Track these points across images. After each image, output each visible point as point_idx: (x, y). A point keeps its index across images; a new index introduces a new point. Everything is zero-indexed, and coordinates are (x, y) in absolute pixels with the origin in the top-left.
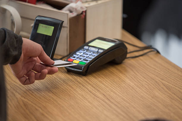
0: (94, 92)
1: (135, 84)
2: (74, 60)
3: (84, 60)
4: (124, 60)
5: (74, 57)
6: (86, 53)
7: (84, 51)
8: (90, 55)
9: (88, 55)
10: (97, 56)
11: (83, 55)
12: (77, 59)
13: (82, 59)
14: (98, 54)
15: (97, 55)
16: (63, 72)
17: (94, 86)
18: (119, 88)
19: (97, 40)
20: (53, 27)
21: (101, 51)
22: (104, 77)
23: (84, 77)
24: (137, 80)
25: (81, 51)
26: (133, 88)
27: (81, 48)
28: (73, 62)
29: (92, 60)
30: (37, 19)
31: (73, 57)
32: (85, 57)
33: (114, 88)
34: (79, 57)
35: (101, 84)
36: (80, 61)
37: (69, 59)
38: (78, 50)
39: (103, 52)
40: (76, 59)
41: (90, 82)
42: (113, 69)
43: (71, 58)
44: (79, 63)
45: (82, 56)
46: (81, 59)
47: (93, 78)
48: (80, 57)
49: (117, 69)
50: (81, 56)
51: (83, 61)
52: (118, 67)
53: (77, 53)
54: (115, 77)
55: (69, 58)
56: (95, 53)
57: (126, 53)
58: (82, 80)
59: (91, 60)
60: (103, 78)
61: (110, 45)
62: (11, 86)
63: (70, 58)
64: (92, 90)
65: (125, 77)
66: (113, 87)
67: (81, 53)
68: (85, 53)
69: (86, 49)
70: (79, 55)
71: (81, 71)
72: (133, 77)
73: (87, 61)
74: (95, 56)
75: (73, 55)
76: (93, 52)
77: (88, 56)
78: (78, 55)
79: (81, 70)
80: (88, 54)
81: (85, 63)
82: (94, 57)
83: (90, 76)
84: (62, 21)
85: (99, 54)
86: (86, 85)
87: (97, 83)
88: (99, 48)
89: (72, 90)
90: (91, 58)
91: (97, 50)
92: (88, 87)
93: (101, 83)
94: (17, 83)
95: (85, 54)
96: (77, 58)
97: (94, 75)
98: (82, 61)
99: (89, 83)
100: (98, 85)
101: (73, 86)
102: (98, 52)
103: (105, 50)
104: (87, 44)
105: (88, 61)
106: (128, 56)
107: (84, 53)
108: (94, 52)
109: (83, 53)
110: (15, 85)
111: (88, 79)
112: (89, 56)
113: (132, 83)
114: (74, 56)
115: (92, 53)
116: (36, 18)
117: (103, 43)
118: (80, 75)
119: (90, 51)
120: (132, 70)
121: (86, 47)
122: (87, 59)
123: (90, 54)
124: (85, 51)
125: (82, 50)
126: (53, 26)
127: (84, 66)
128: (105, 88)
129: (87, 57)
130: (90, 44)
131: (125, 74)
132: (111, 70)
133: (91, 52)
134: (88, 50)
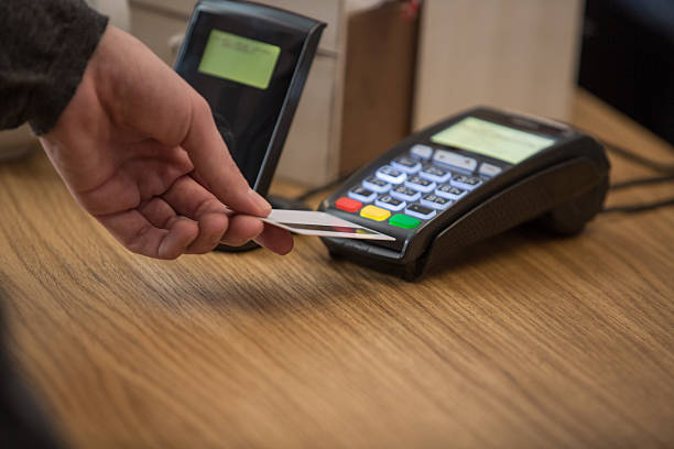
0: (461, 359)
1: (653, 334)
2: (364, 205)
3: (412, 208)
4: (590, 217)
5: (367, 193)
6: (422, 174)
7: (412, 166)
8: (440, 186)
9: (432, 187)
10: (471, 194)
11: (408, 185)
12: (377, 203)
13: (403, 205)
14: (477, 182)
15: (471, 188)
16: (308, 260)
17: (457, 331)
18: (578, 347)
19: (472, 123)
20: (276, 50)
21: (491, 171)
22: (501, 291)
23: (411, 285)
24: (661, 314)
25: (395, 166)
26: (645, 350)
27: (399, 152)
28: (362, 215)
29: (449, 210)
30: (202, 7)
31: (359, 190)
32: (415, 192)
33: (552, 344)
34: (387, 193)
35: (491, 324)
36: (393, 213)
37: (341, 202)
38: (385, 160)
39: (498, 177)
40: (373, 203)
41: (439, 313)
42: (541, 259)
43: (351, 195)
44: (387, 220)
45: (402, 189)
46: (400, 202)
47: (452, 294)
48: (393, 194)
49: (562, 260)
50: (396, 187)
51: (408, 212)
52: (567, 249)
53: (380, 175)
54: (553, 295)
55: (343, 193)
56: (464, 179)
57: (604, 187)
58: (400, 299)
59: (444, 207)
60: (496, 294)
61: (531, 146)
62: (72, 311)
63: (347, 196)
64: (452, 347)
65: (599, 295)
66: (549, 341)
67: (400, 173)
68: (417, 174)
69: (421, 160)
70: (386, 183)
71: (397, 256)
72: (639, 300)
73: (426, 211)
74: (462, 191)
75: (359, 181)
76: (453, 173)
77: (433, 192)
78: (383, 183)
79: (399, 252)
80: (430, 183)
81: (418, 222)
82: (457, 198)
83: (437, 282)
84: (317, 22)
85: (481, 183)
86: (423, 323)
87: (469, 316)
88: (482, 159)
89: (356, 342)
90: (447, 200)
91: (472, 165)
92: (428, 334)
93: (493, 319)
94: (98, 298)
95: (417, 180)
96: (381, 196)
97: (455, 278)
98: (402, 211)
99: (433, 316)
100: (477, 326)
101: (358, 327)
102: (476, 173)
103: (509, 168)
104: (425, 138)
105: (433, 214)
106: (611, 200)
107: (411, 178)
108: (457, 175)
109: (408, 175)
110: (88, 307)
111: (429, 297)
112: (438, 193)
113: (637, 329)
114: (367, 185)
115: (449, 175)
116: (198, 4)
117: (498, 136)
118: (392, 279)
119: (437, 168)
120: (632, 267)
121: (421, 151)
122: (424, 203)
123: (438, 184)
124: (418, 167)
125: (404, 161)
126: (276, 45)
127: (410, 235)
128: (514, 342)
129: (425, 196)
130: (440, 138)
131: (598, 285)
132: (534, 263)
133: (445, 174)
134: (428, 163)
